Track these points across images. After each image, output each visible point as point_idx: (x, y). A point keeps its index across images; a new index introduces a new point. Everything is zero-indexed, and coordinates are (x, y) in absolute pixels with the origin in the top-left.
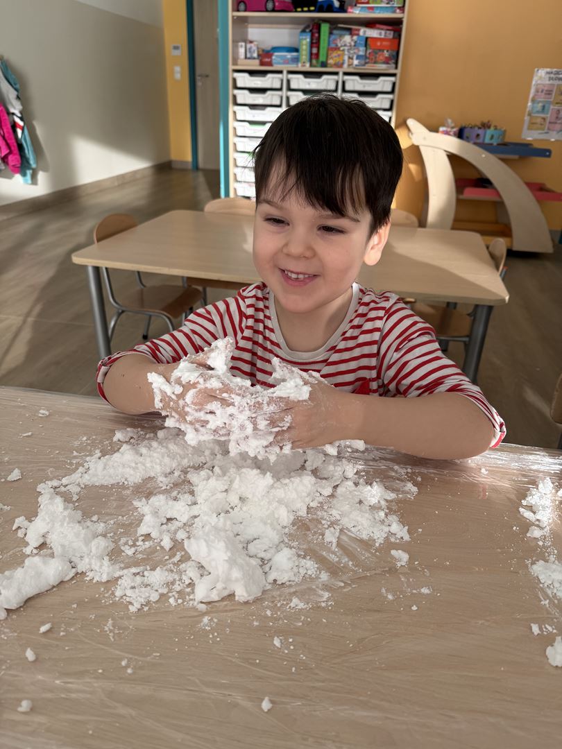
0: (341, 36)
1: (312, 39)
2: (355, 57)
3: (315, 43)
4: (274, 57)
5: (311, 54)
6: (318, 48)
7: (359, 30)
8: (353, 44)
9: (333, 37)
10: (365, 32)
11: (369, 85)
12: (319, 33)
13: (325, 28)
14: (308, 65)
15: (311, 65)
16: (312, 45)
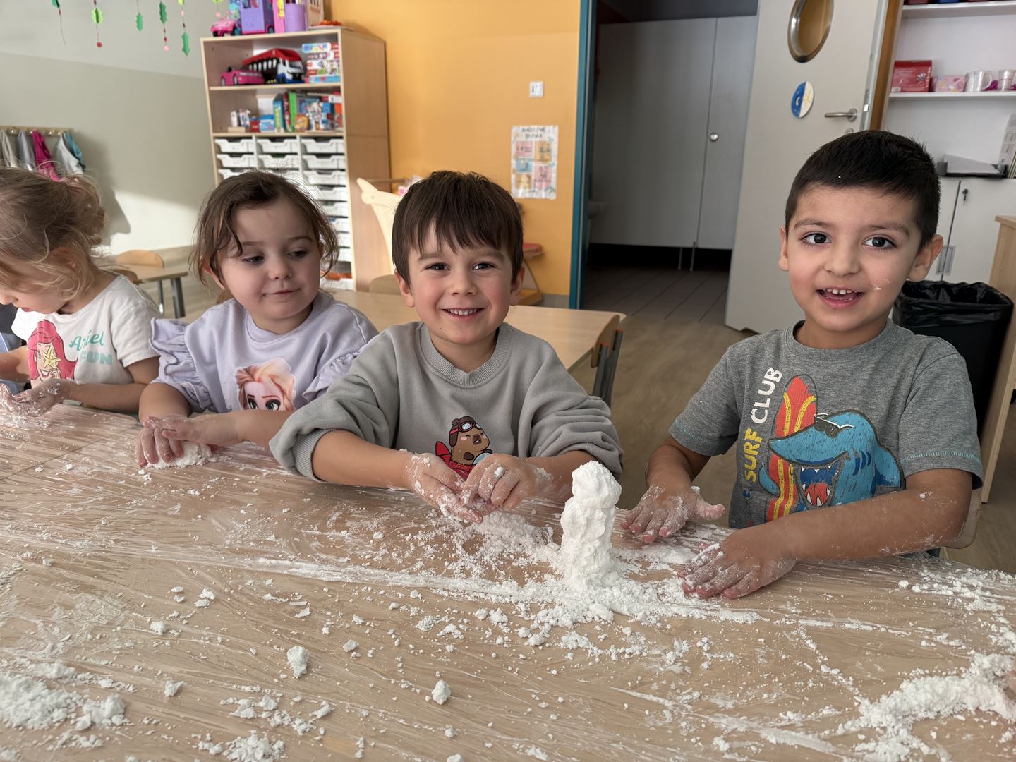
0: (310, 103)
1: (283, 108)
2: (320, 122)
3: (286, 111)
4: (260, 124)
5: (284, 120)
6: (289, 114)
7: (327, 97)
8: (320, 110)
9: (303, 104)
10: (332, 99)
11: (325, 147)
12: (288, 100)
13: (293, 97)
14: (282, 130)
15: (286, 130)
16: (283, 112)
